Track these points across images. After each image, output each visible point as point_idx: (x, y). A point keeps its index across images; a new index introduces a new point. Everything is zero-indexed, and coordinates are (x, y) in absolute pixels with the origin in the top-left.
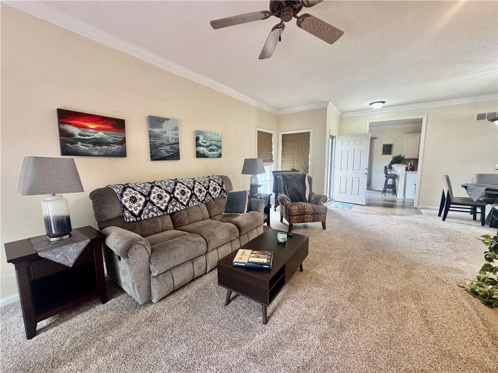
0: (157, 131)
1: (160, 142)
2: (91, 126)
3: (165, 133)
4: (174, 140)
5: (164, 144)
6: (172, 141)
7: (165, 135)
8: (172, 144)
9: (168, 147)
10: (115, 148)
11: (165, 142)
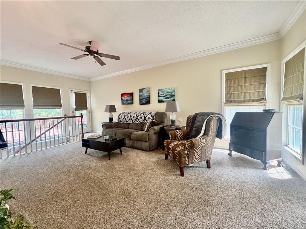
0: (141, 94)
1: (142, 98)
2: (126, 96)
3: (144, 94)
4: (147, 96)
5: (143, 98)
6: (146, 97)
7: (144, 95)
8: (146, 98)
9: (145, 99)
10: (130, 102)
11: (144, 98)
